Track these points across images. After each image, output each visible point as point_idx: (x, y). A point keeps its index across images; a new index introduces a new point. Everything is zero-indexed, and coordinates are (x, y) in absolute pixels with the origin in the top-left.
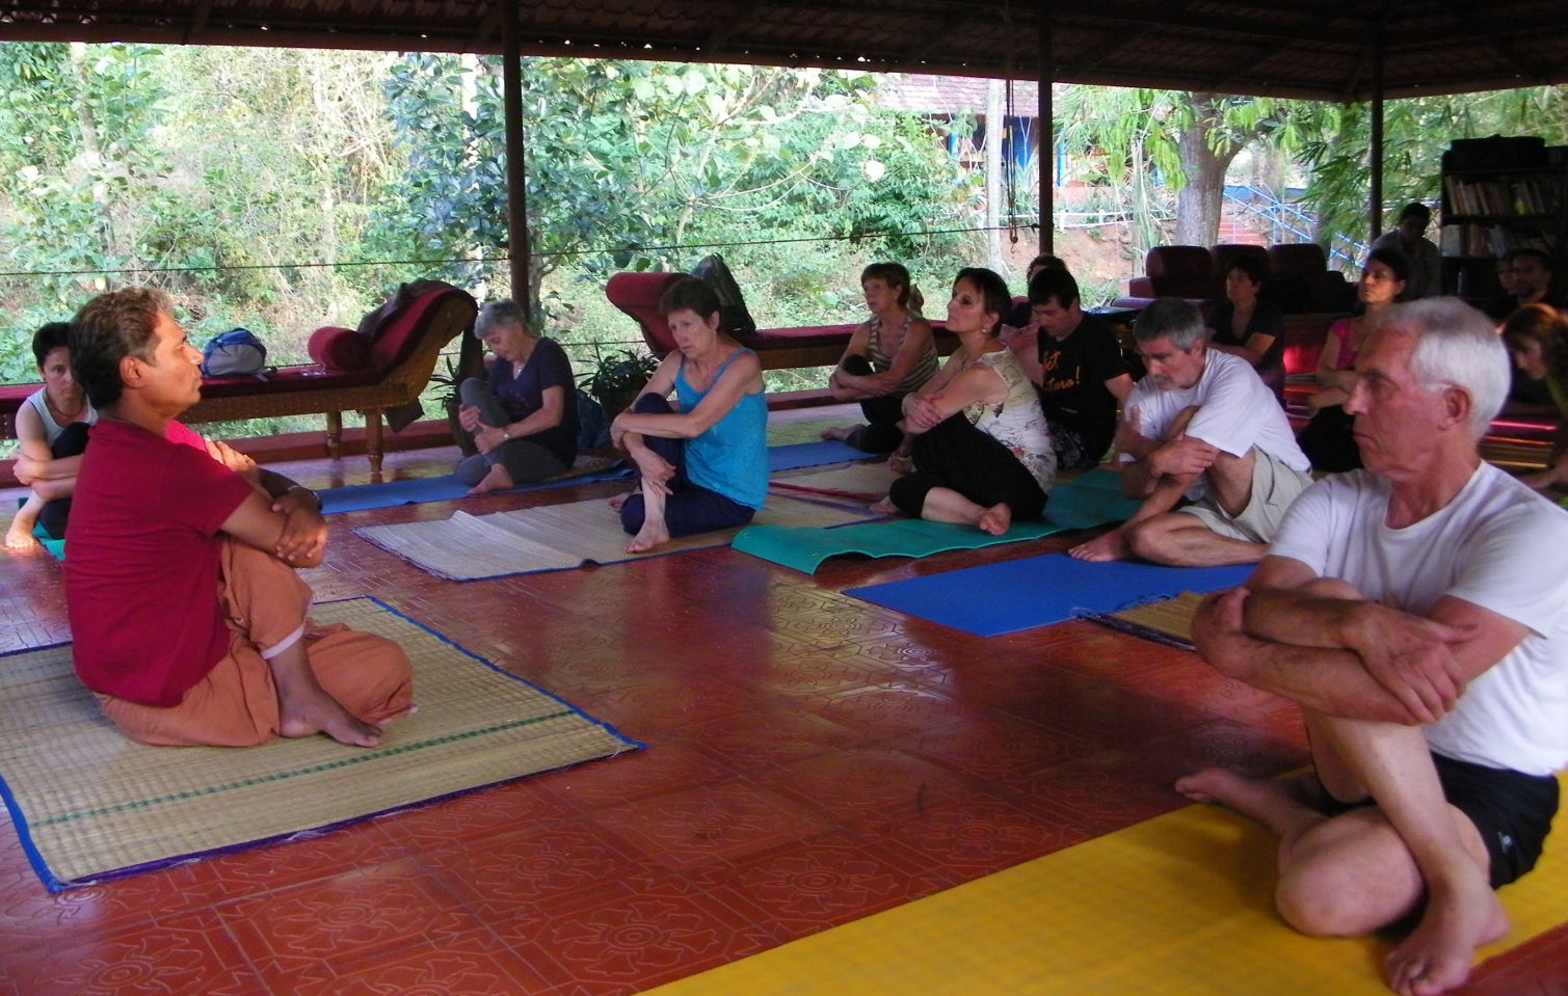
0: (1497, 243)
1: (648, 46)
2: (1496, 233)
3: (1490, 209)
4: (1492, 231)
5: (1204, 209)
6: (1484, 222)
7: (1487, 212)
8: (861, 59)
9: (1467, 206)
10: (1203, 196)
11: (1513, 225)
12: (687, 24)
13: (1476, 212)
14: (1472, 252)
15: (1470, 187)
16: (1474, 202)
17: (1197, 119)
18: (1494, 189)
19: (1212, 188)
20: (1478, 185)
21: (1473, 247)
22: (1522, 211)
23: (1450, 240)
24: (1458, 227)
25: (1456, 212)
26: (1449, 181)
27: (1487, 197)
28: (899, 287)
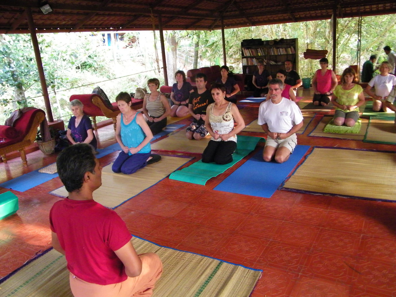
0: (255, 62)
1: (58, 29)
2: (254, 60)
3: (253, 55)
4: (253, 59)
6: (251, 58)
7: (252, 55)
8: (111, 28)
9: (247, 54)
10: (173, 53)
11: (258, 58)
12: (70, 23)
13: (250, 55)
14: (249, 64)
15: (248, 50)
16: (249, 53)
18: (253, 50)
19: (175, 50)
20: (250, 49)
21: (249, 63)
22: (260, 55)
23: (244, 62)
24: (246, 59)
25: (245, 56)
26: (243, 49)
27: (252, 52)
28: (158, 85)
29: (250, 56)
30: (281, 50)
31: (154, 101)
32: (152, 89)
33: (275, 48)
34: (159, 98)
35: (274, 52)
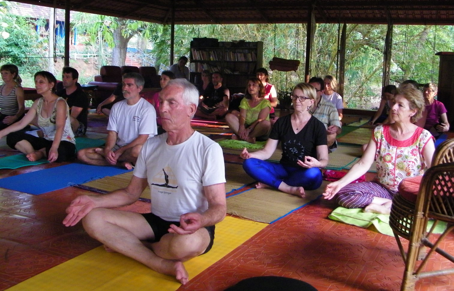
3: (203, 58)
4: (204, 65)
5: (121, 55)
6: (202, 62)
7: (203, 59)
9: (197, 57)
10: (120, 50)
11: (209, 63)
14: (199, 71)
15: (198, 52)
16: (199, 57)
17: (119, 26)
18: (204, 53)
19: (123, 48)
20: (200, 51)
21: (199, 69)
22: (212, 60)
23: (192, 67)
24: (195, 63)
25: (194, 59)
26: (192, 50)
27: (203, 55)
28: (15, 74)
29: (200, 59)
30: (239, 55)
31: (8, 95)
32: (5, 78)
33: (231, 52)
34: (13, 92)
35: (231, 57)
